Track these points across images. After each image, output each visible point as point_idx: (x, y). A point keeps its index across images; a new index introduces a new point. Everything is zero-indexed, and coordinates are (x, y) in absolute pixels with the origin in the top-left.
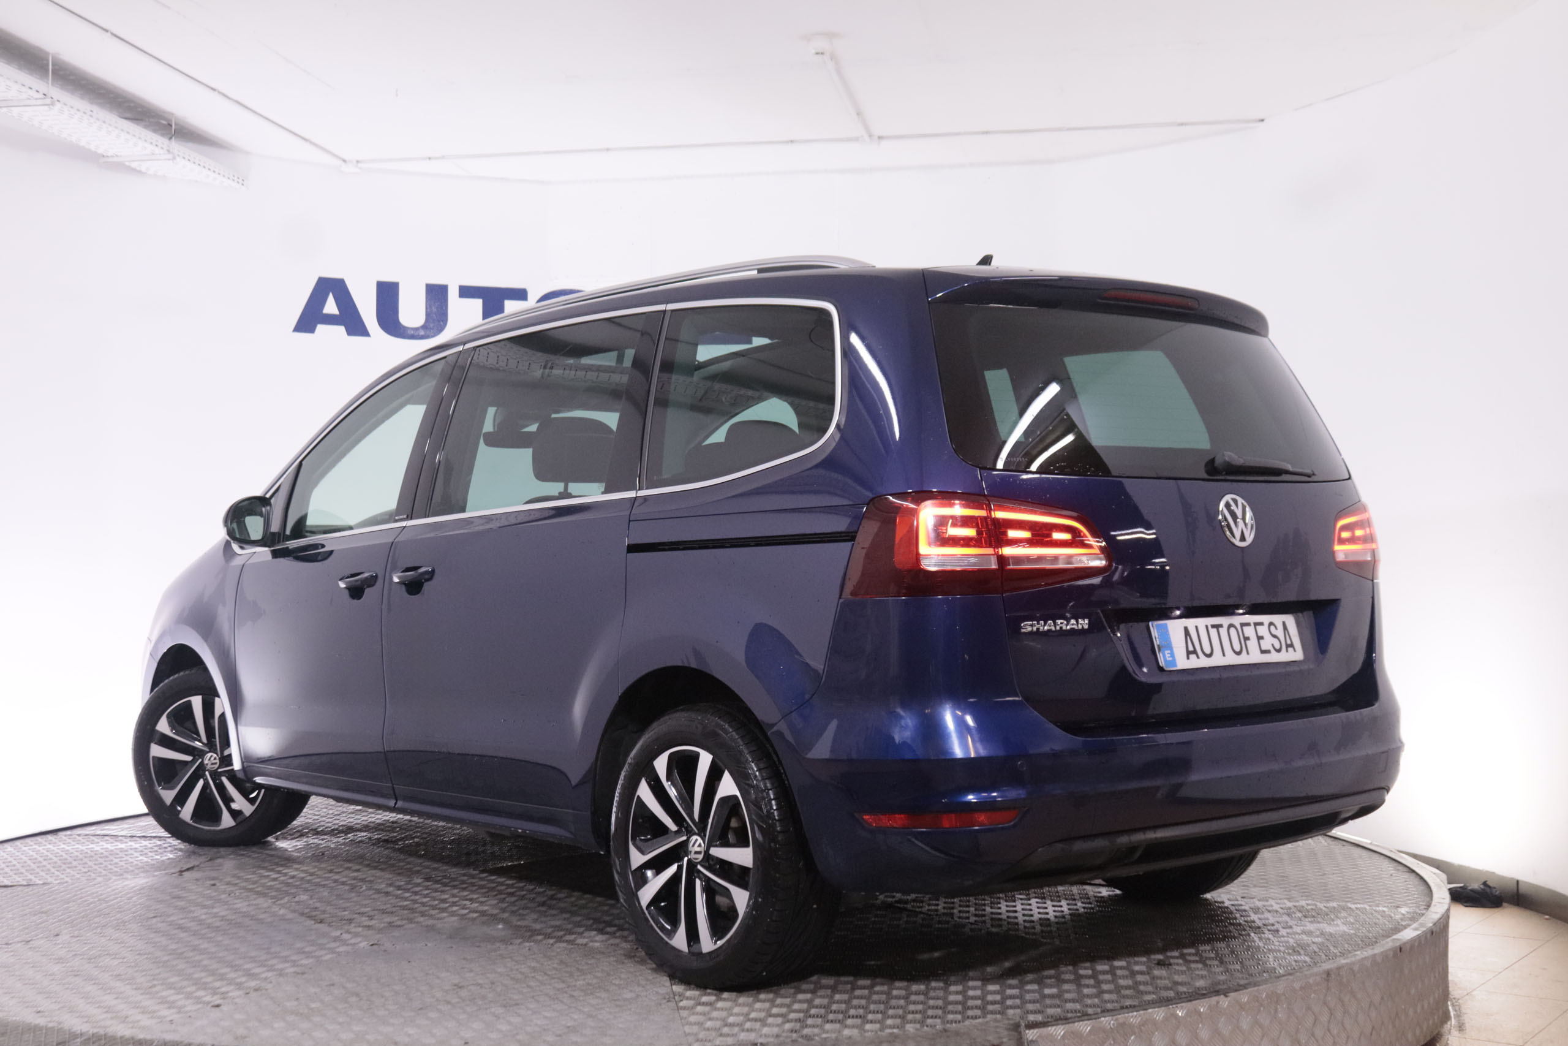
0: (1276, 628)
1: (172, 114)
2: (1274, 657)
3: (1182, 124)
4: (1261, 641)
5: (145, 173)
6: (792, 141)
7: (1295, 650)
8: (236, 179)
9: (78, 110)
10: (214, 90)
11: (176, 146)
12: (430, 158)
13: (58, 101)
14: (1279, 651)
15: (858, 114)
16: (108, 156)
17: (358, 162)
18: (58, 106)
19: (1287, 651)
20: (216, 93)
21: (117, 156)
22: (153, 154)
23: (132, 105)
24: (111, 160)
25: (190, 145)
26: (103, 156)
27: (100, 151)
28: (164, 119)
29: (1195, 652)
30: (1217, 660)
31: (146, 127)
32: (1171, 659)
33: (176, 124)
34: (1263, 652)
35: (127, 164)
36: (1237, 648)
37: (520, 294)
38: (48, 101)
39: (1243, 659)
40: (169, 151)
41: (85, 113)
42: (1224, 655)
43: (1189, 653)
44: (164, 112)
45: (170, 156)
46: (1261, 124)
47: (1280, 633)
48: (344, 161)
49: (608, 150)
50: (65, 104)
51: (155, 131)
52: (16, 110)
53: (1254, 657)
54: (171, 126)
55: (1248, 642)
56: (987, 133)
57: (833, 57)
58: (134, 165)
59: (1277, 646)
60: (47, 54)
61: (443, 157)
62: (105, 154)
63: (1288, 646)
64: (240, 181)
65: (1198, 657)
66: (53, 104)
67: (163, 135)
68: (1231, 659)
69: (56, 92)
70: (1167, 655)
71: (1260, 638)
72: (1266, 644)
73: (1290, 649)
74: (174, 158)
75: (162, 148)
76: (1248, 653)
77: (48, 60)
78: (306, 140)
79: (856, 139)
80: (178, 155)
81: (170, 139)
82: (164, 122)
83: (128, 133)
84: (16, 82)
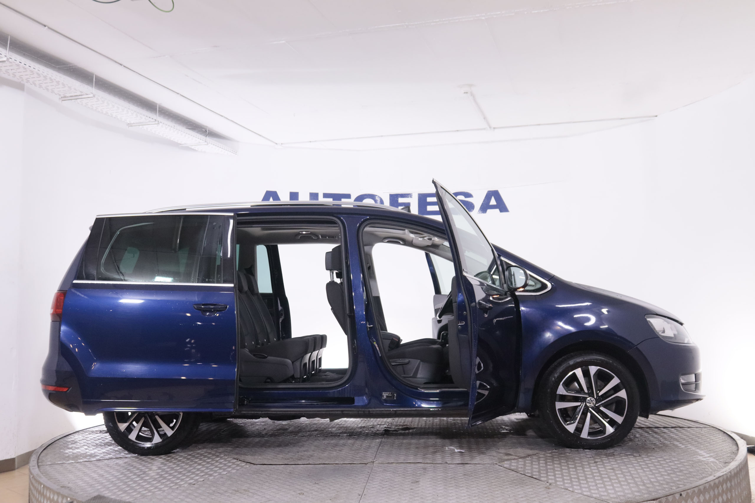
1: (207, 127)
3: (622, 119)
5: (197, 151)
6: (458, 131)
8: (233, 152)
9: (169, 126)
11: (208, 139)
12: (310, 142)
15: (484, 118)
16: (182, 144)
17: (282, 144)
18: (161, 124)
20: (223, 117)
21: (186, 144)
22: (200, 143)
23: (191, 123)
24: (183, 145)
25: (215, 139)
27: (179, 142)
31: (197, 132)
33: (208, 131)
35: (190, 147)
37: (348, 196)
40: (205, 141)
41: (171, 127)
44: (204, 126)
45: (206, 143)
46: (656, 118)
48: (276, 144)
49: (382, 136)
50: (164, 124)
51: (201, 134)
52: (145, 127)
54: (206, 131)
56: (539, 125)
57: (472, 95)
58: (193, 147)
60: (157, 104)
61: (315, 141)
62: (181, 143)
64: (235, 153)
66: (158, 123)
67: (203, 135)
69: (160, 119)
74: (208, 144)
75: (203, 140)
77: (157, 106)
78: (260, 135)
79: (484, 129)
80: (210, 143)
81: (206, 136)
82: (204, 130)
83: (189, 134)
84: (144, 115)
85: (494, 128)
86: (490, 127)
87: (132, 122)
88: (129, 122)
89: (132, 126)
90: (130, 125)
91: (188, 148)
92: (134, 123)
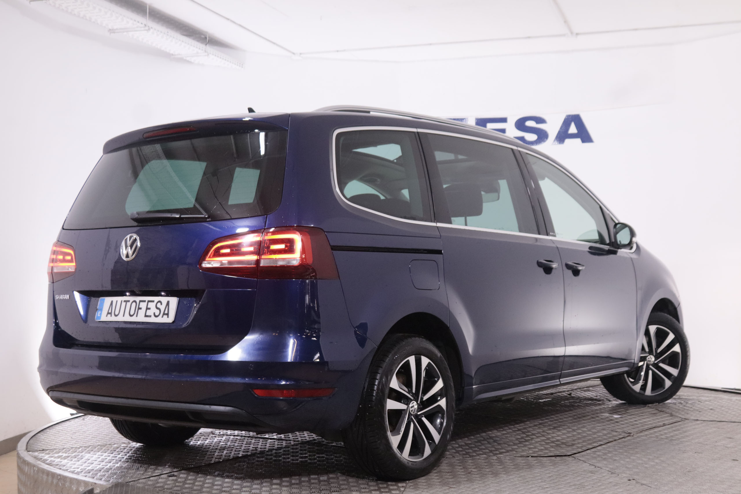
0: (161, 304)
1: (207, 32)
2: (153, 320)
4: (148, 311)
5: (193, 63)
6: (528, 37)
7: (168, 317)
8: (239, 65)
9: (161, 32)
10: (228, 19)
11: (210, 49)
12: (338, 51)
13: (152, 28)
14: (156, 316)
15: (564, 21)
16: (175, 55)
17: (301, 54)
18: (152, 30)
19: (162, 317)
20: (229, 21)
21: (179, 54)
22: (197, 53)
23: (188, 28)
25: (215, 47)
26: (173, 55)
27: (172, 52)
28: (204, 35)
29: (111, 313)
30: (120, 318)
31: (194, 39)
32: (99, 316)
33: (209, 37)
34: (146, 316)
35: (185, 58)
36: (132, 313)
38: (147, 28)
39: (134, 319)
40: (205, 51)
41: (165, 33)
42: (124, 316)
43: (108, 313)
44: (203, 31)
45: (206, 54)
47: (162, 307)
48: (294, 54)
50: (155, 29)
51: (198, 41)
52: (131, 33)
53: (141, 318)
54: (206, 38)
55: (139, 310)
56: (636, 29)
58: (188, 59)
59: (157, 314)
60: (147, 4)
61: (344, 51)
63: (164, 314)
64: (241, 65)
65: (111, 316)
66: (149, 29)
67: (202, 43)
68: (127, 318)
69: (152, 24)
70: (99, 314)
71: (147, 309)
72: (149, 313)
73: (165, 316)
74: (208, 55)
75: (202, 50)
76: (137, 316)
77: (146, 7)
78: (274, 43)
79: (564, 35)
80: (210, 53)
81: (206, 45)
82: (203, 36)
83: (186, 43)
84: (131, 19)
85: (577, 34)
86: (572, 33)
87: (115, 27)
88: (111, 28)
89: (114, 33)
90: (112, 31)
91: (181, 60)
92: (117, 29)
